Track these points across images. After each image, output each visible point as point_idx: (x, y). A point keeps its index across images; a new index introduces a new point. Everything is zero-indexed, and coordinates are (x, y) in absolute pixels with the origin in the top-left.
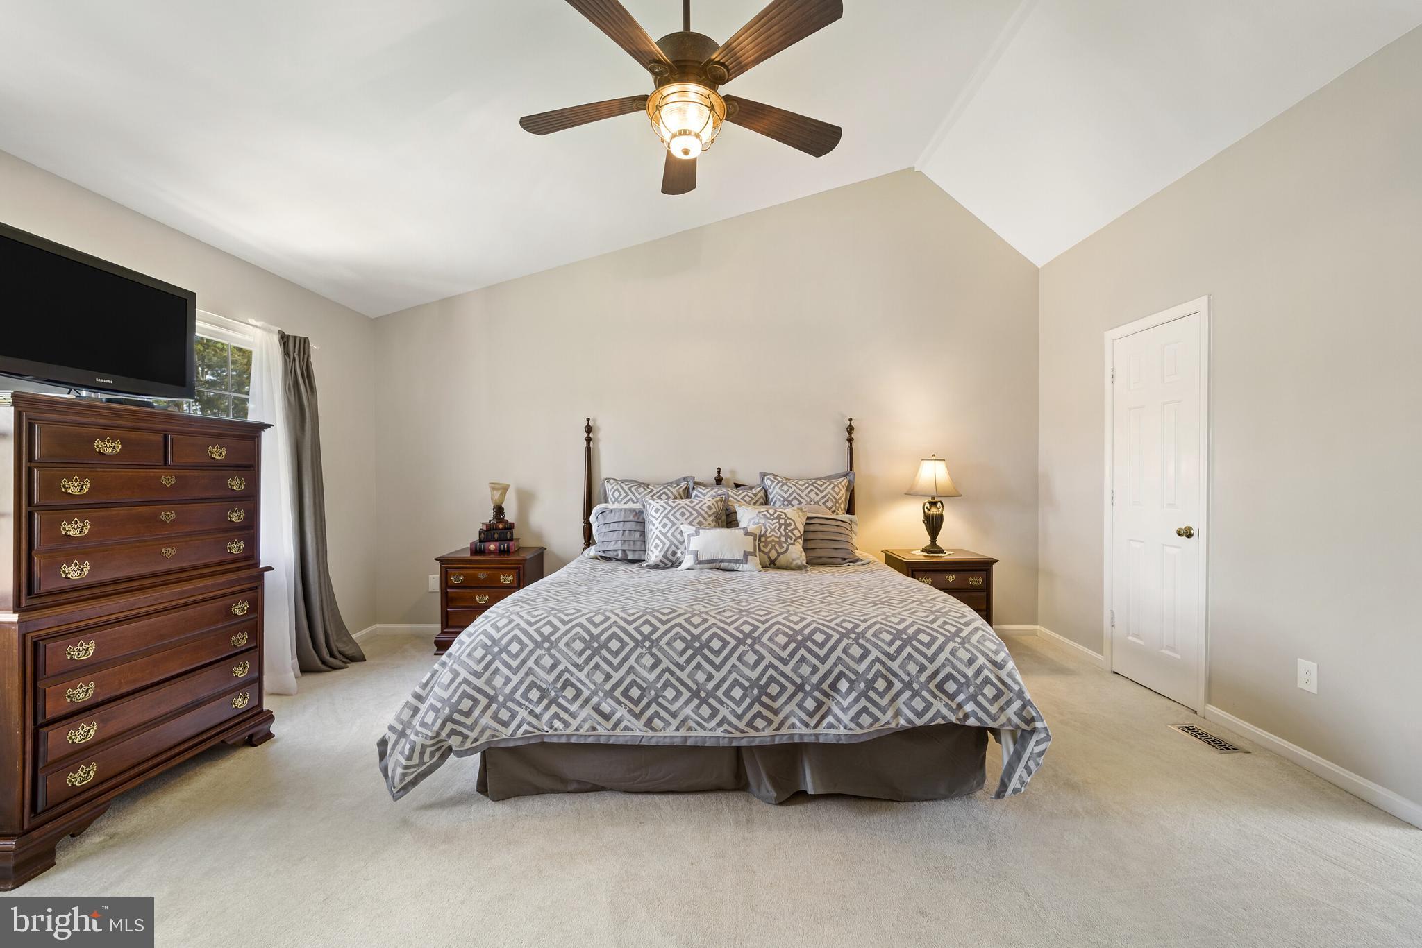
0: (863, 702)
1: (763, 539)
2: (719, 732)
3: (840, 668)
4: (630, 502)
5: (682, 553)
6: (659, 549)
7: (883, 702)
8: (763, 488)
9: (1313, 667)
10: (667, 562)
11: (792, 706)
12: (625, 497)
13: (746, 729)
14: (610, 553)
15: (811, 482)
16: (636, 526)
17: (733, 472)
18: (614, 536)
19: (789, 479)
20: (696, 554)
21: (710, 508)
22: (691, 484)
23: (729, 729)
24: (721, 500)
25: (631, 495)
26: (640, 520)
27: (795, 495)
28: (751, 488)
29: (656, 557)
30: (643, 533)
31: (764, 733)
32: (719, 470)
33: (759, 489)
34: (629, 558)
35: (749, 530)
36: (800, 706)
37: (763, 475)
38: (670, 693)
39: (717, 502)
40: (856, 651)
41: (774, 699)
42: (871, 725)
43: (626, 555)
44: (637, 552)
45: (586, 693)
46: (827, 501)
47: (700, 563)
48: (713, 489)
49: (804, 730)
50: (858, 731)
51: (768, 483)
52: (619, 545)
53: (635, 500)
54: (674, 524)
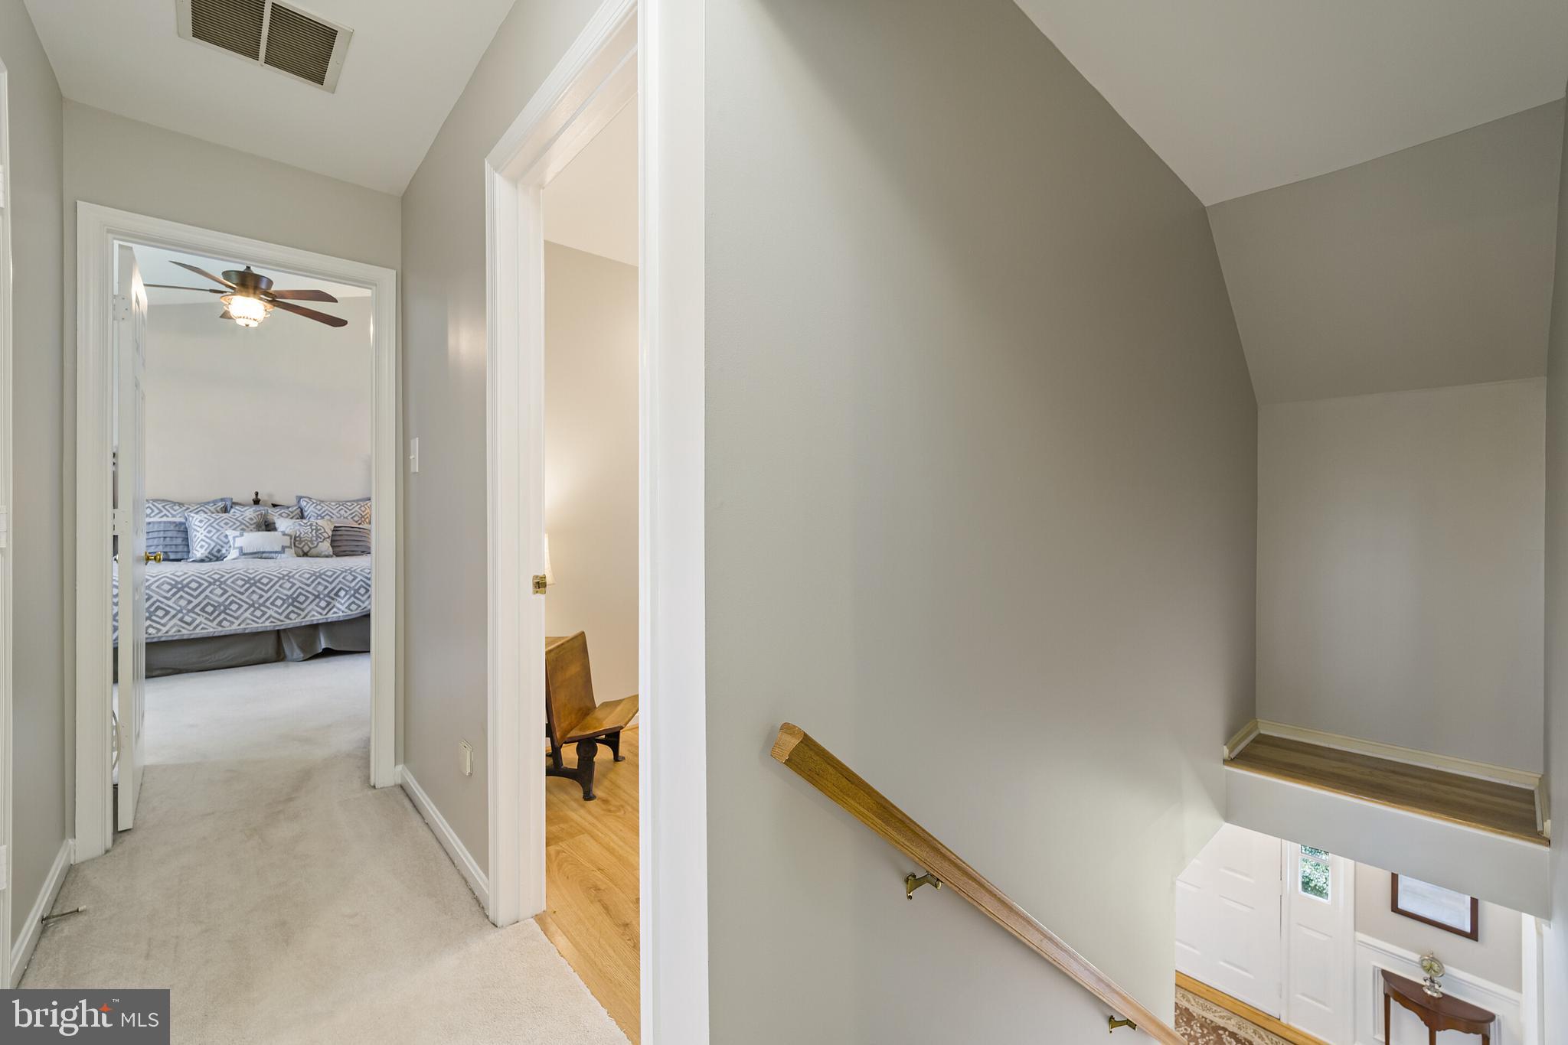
0: (353, 599)
1: (298, 539)
2: (267, 624)
3: (340, 586)
4: (167, 516)
5: (226, 550)
6: (204, 548)
7: (363, 599)
8: (299, 507)
10: (212, 557)
11: (313, 606)
13: (285, 620)
15: (341, 503)
16: (178, 534)
17: (270, 496)
19: (323, 502)
20: (241, 549)
21: (251, 519)
22: (228, 503)
23: (273, 620)
24: (261, 514)
25: (166, 512)
26: (182, 529)
27: (327, 512)
28: (288, 508)
29: (201, 553)
30: (186, 539)
31: (296, 621)
32: (257, 494)
33: (295, 508)
34: (171, 558)
35: (286, 532)
36: (317, 605)
37: (299, 498)
38: (234, 607)
39: (258, 516)
40: (350, 578)
41: (302, 603)
42: (357, 609)
43: (169, 556)
45: (173, 612)
46: (354, 516)
47: (245, 554)
48: (251, 507)
49: (320, 617)
50: (350, 613)
51: (303, 504)
52: (162, 549)
53: (173, 515)
54: (218, 531)
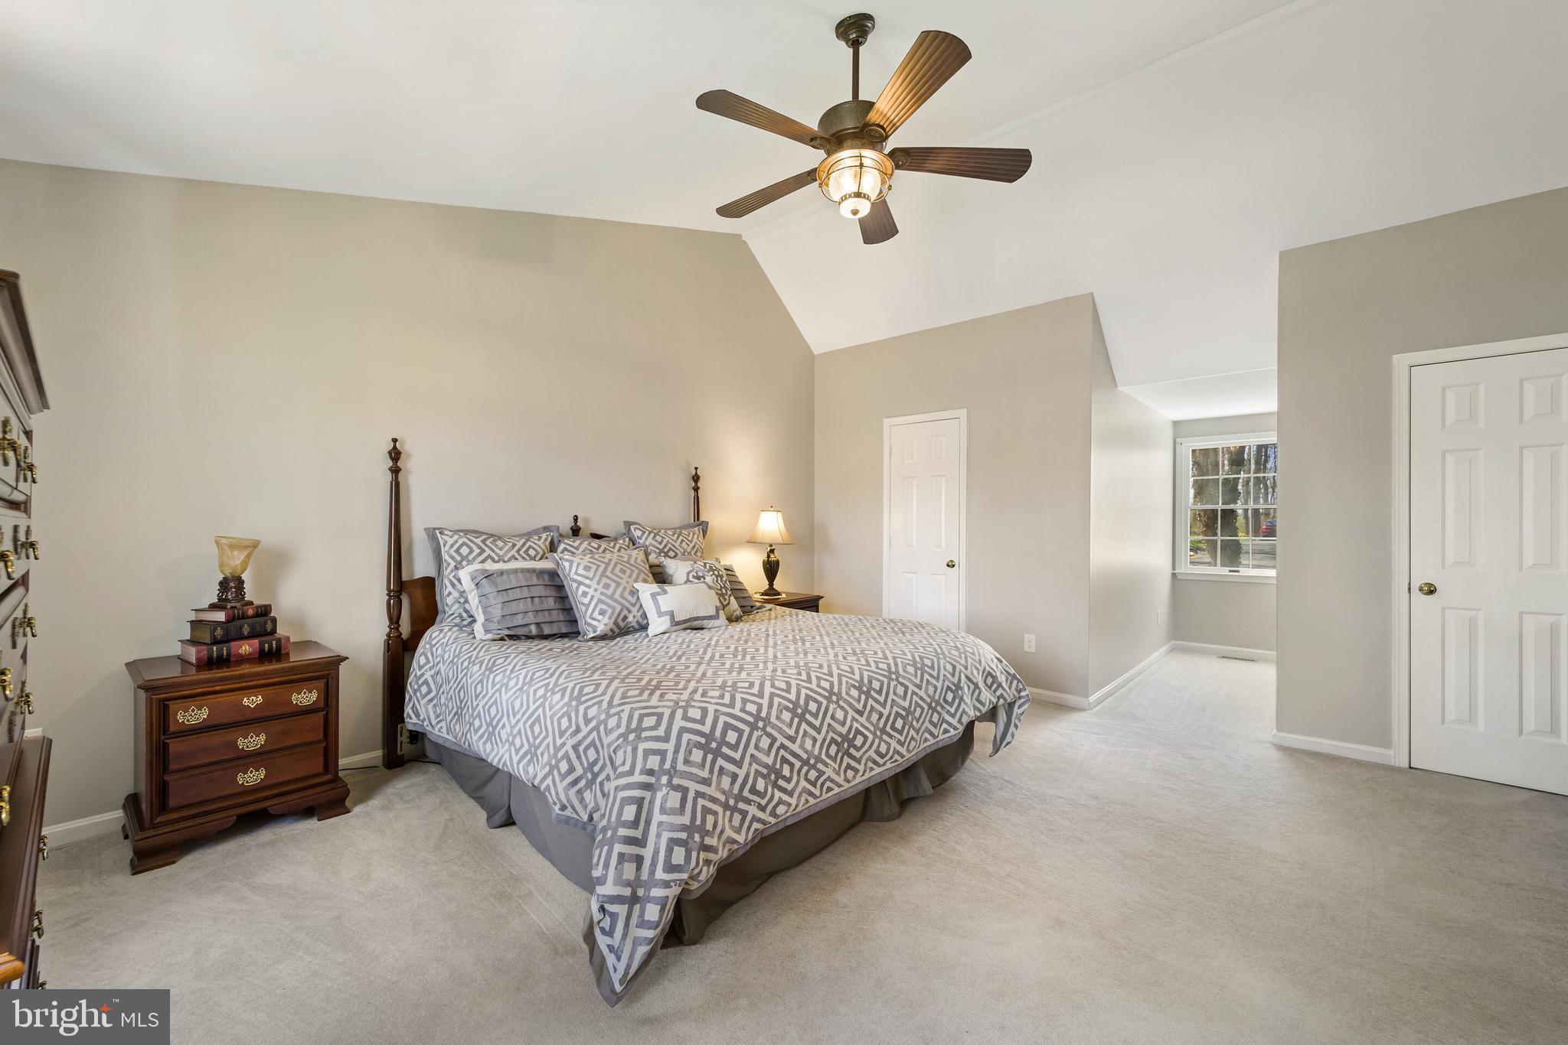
4: (489, 560)
6: (607, 615)
8: (630, 539)
9: (1032, 637)
12: (480, 554)
14: (518, 629)
16: (545, 590)
18: (521, 606)
20: (671, 614)
22: (556, 535)
25: (488, 552)
29: (606, 625)
32: (576, 518)
33: (627, 541)
34: (545, 633)
37: (628, 525)
43: (542, 630)
44: (555, 624)
47: (676, 624)
52: (530, 618)
53: (496, 558)
